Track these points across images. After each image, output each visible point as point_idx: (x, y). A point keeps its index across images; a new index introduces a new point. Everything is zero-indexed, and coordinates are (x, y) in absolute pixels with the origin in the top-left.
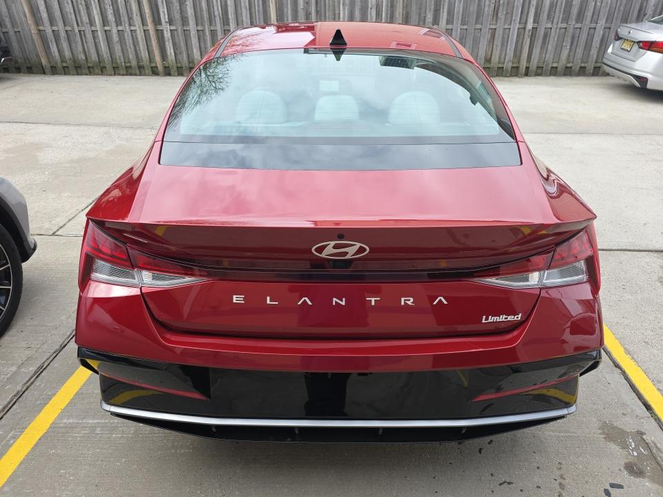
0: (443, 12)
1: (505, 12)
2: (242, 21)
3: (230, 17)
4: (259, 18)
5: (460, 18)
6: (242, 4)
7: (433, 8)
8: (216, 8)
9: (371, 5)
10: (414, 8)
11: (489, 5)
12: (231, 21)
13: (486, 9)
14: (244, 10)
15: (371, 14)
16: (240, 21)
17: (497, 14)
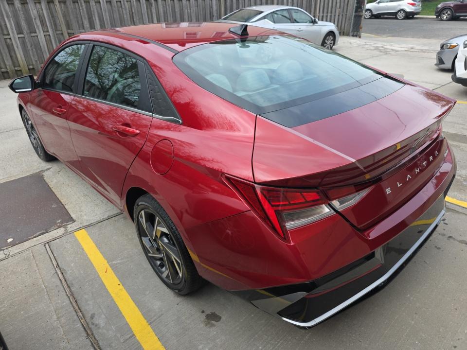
0: (95, 19)
1: (138, 18)
5: (109, 23)
7: (86, 17)
9: (34, 16)
10: (72, 17)
11: (126, 13)
13: (125, 16)
15: (36, 24)
17: (133, 19)
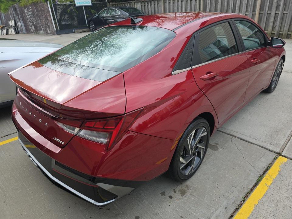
2: (242, 10)
3: (236, 8)
4: (251, 8)
6: (244, 2)
8: (231, 5)
12: (236, 10)
14: (244, 5)
16: (241, 10)
